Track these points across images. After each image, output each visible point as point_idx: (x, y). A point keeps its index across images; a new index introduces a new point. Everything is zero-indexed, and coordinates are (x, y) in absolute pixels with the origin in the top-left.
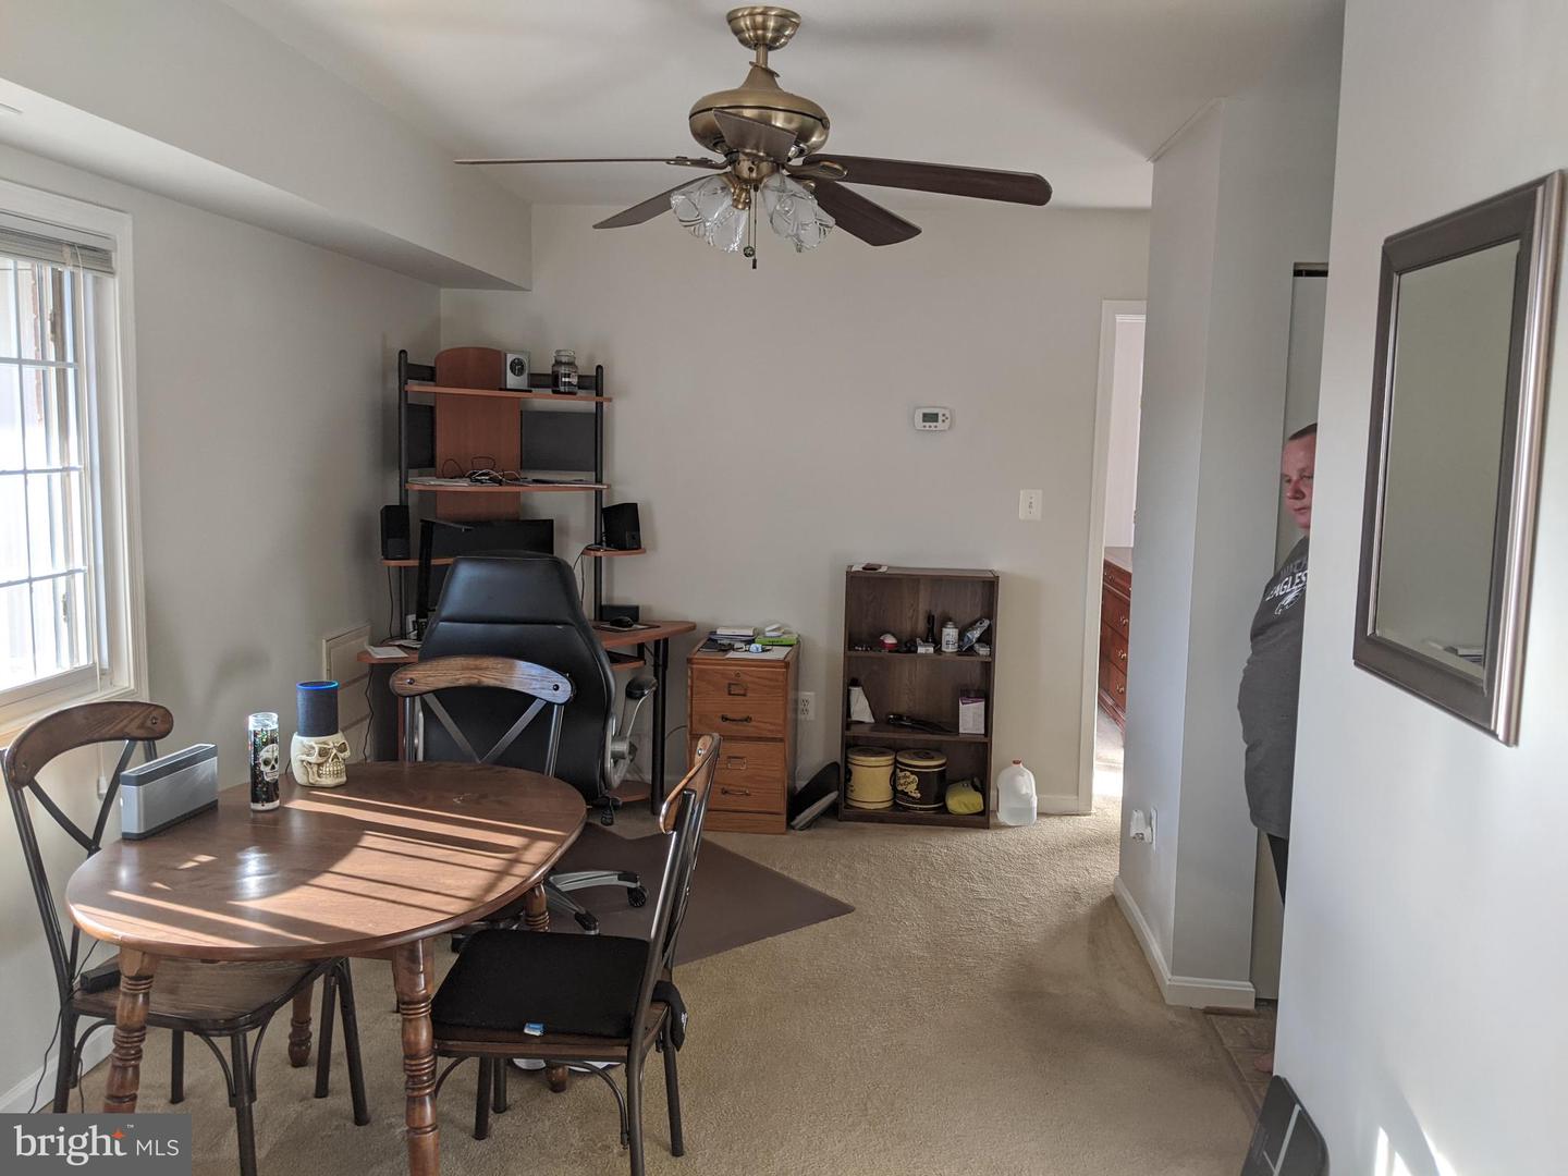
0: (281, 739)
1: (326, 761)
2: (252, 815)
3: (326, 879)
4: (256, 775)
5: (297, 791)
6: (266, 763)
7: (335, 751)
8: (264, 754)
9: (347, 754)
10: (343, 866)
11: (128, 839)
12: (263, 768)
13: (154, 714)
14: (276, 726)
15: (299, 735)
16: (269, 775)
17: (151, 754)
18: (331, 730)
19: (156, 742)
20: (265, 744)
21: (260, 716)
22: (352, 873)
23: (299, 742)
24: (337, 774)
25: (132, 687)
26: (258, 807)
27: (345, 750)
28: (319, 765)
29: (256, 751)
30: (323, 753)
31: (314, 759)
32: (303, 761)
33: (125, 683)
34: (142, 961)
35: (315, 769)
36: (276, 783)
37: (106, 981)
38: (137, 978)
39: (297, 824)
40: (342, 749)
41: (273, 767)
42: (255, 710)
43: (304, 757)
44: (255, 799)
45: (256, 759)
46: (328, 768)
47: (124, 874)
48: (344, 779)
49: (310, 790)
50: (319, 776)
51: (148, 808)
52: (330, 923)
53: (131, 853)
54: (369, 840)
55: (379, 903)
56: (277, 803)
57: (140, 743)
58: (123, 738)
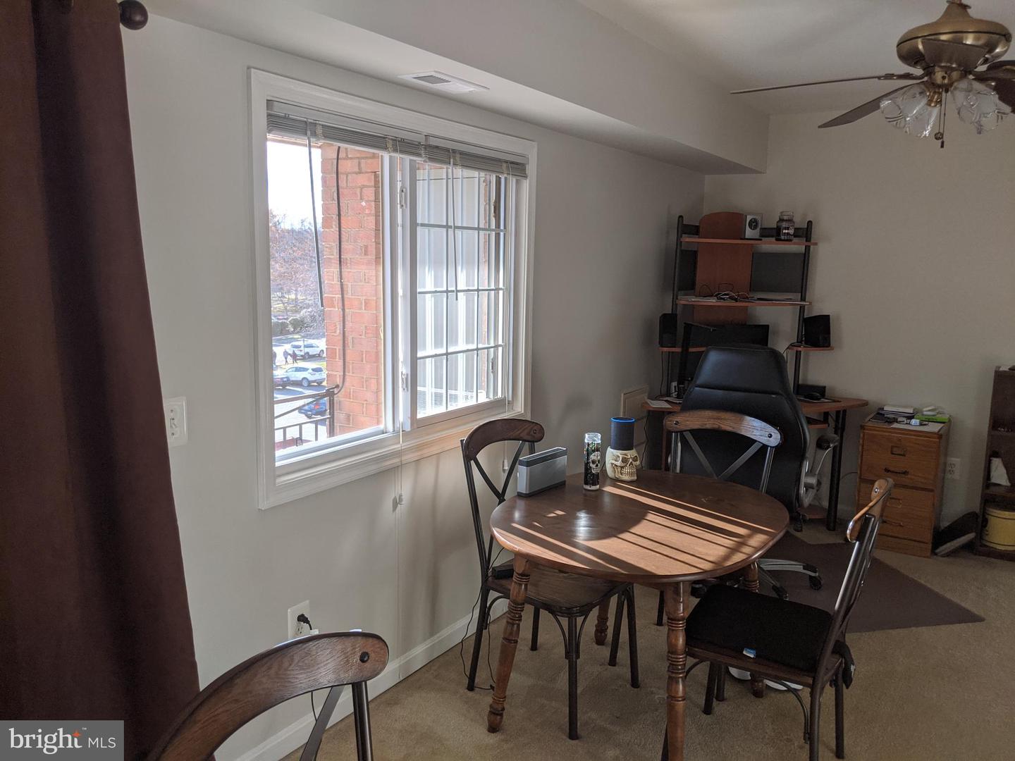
0: (601, 449)
1: (626, 466)
2: (584, 492)
3: (626, 536)
4: (587, 468)
5: (608, 481)
6: (594, 462)
7: (631, 460)
8: (592, 457)
9: (638, 463)
10: (636, 529)
11: (520, 495)
12: (591, 465)
13: (535, 428)
14: (600, 442)
15: (611, 448)
16: (595, 470)
17: (532, 451)
18: (629, 448)
19: (535, 443)
20: (594, 451)
21: (592, 435)
22: (641, 534)
23: (610, 450)
24: (631, 474)
25: (523, 412)
26: (588, 487)
27: (636, 460)
28: (622, 467)
29: (588, 455)
30: (625, 460)
31: (619, 463)
32: (612, 464)
33: (519, 409)
34: (526, 566)
35: (619, 470)
36: (598, 475)
37: (505, 573)
38: (522, 575)
39: (607, 499)
40: (635, 459)
41: (597, 466)
42: (589, 431)
43: (614, 462)
44: (586, 483)
45: (588, 459)
46: (627, 470)
47: (517, 515)
48: (636, 478)
49: (615, 482)
50: (621, 474)
51: (531, 479)
52: (632, 563)
53: (521, 504)
54: (650, 516)
55: (658, 555)
56: (598, 486)
57: (527, 443)
58: (519, 440)
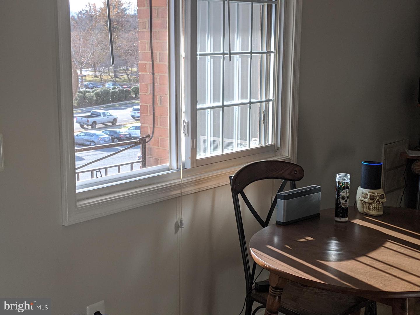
0: (352, 187)
1: (373, 202)
2: (335, 223)
3: (363, 259)
4: (338, 203)
5: (358, 215)
6: (343, 198)
7: (378, 198)
8: (342, 194)
9: (384, 200)
10: (373, 254)
11: (278, 224)
12: (341, 200)
13: (296, 169)
14: (349, 181)
15: (361, 187)
16: (344, 204)
17: (293, 187)
18: (377, 187)
19: (296, 182)
20: (343, 189)
21: (342, 175)
22: (377, 258)
23: (361, 191)
24: (378, 210)
25: (290, 157)
26: (338, 219)
27: (383, 198)
28: (370, 204)
29: (339, 192)
30: (372, 198)
31: (367, 200)
32: (362, 201)
33: (286, 154)
34: (279, 281)
35: (367, 205)
36: (347, 209)
37: (263, 288)
38: (276, 288)
39: (357, 231)
40: (382, 197)
41: (346, 201)
42: (339, 172)
43: (363, 199)
44: (337, 216)
45: (338, 195)
46: (373, 206)
47: (276, 240)
48: (382, 213)
49: (364, 216)
50: (369, 209)
51: (288, 211)
52: (364, 280)
53: (280, 230)
54: (388, 244)
55: (387, 275)
56: (347, 219)
57: (289, 182)
58: (281, 178)
